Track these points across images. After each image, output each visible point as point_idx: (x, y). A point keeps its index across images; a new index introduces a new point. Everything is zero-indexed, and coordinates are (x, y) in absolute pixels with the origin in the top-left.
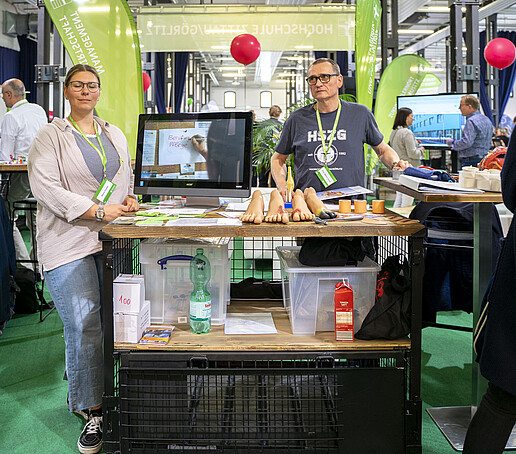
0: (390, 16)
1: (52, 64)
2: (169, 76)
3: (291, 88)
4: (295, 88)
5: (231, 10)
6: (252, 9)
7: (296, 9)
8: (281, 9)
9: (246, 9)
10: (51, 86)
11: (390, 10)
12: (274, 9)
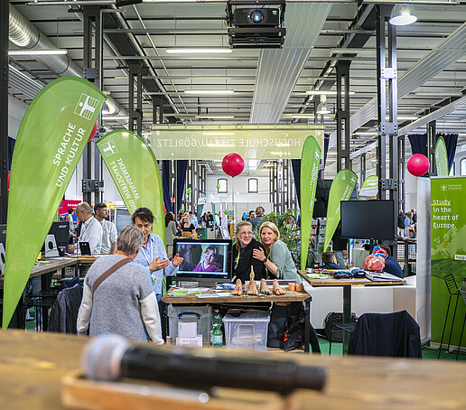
0: (343, 133)
1: (93, 178)
2: (173, 172)
3: (274, 177)
4: (277, 177)
5: (222, 127)
6: (239, 127)
7: (272, 127)
8: (261, 127)
9: (234, 127)
10: (93, 194)
11: (343, 126)
12: (256, 127)
